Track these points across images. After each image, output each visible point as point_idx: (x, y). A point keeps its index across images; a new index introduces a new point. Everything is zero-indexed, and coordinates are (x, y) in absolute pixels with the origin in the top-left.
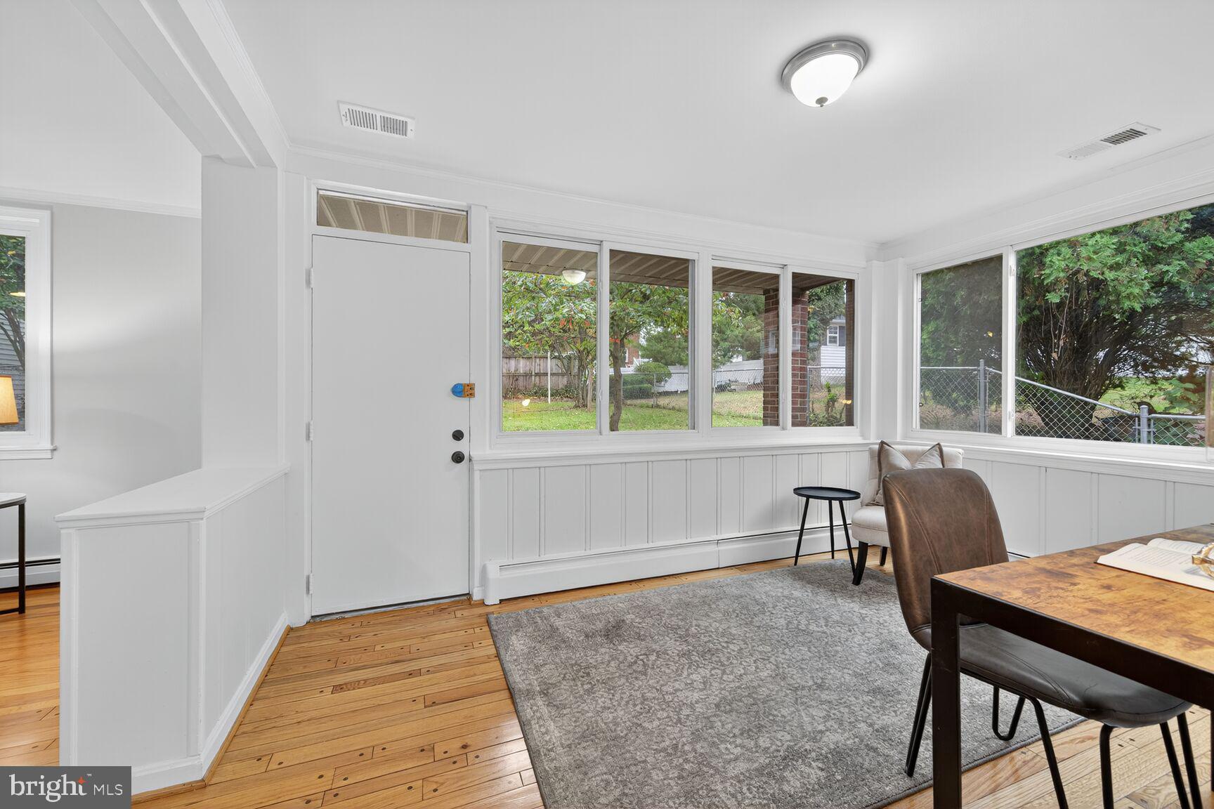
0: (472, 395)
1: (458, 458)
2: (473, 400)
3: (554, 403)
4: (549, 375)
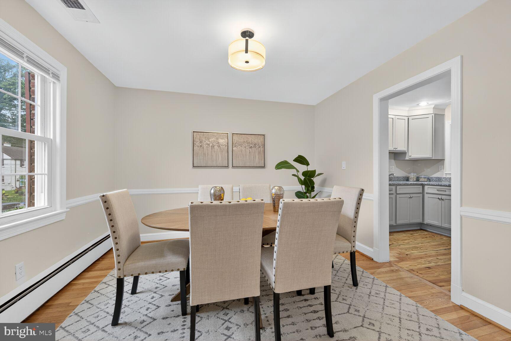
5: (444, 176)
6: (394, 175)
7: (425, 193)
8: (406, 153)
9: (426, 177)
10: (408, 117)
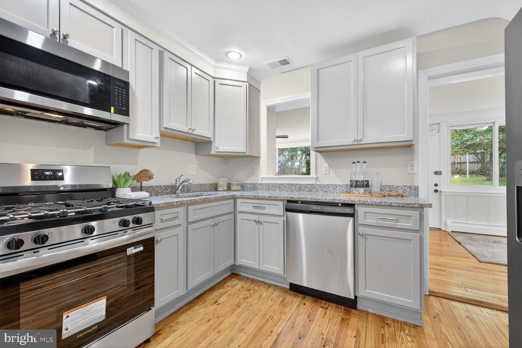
0: (441, 174)
1: (436, 191)
2: (441, 176)
3: (470, 178)
4: (468, 163)
5: (260, 182)
6: (190, 182)
7: (238, 212)
8: (211, 142)
9: (239, 184)
10: (214, 79)
